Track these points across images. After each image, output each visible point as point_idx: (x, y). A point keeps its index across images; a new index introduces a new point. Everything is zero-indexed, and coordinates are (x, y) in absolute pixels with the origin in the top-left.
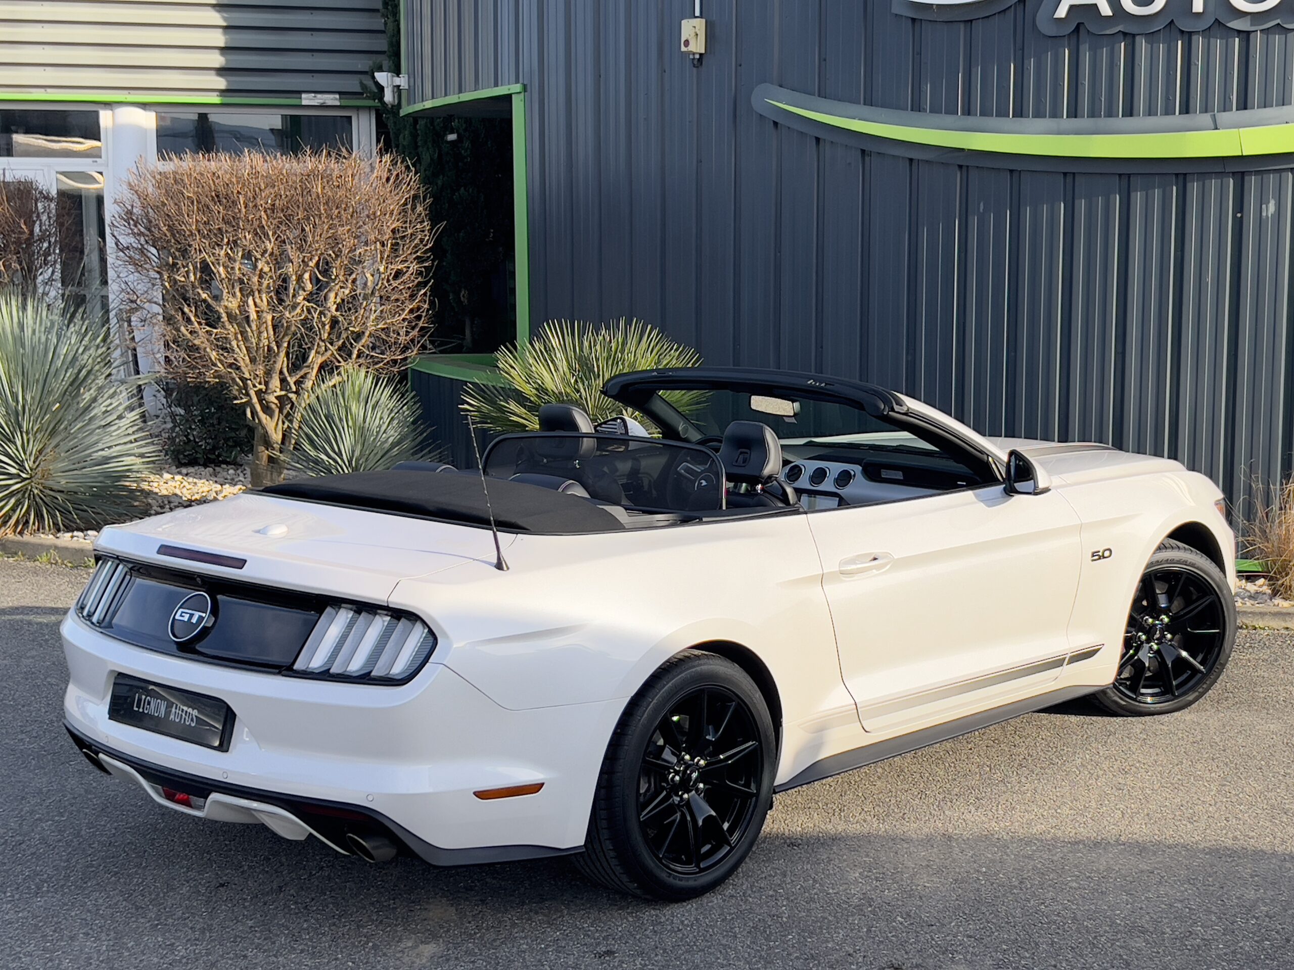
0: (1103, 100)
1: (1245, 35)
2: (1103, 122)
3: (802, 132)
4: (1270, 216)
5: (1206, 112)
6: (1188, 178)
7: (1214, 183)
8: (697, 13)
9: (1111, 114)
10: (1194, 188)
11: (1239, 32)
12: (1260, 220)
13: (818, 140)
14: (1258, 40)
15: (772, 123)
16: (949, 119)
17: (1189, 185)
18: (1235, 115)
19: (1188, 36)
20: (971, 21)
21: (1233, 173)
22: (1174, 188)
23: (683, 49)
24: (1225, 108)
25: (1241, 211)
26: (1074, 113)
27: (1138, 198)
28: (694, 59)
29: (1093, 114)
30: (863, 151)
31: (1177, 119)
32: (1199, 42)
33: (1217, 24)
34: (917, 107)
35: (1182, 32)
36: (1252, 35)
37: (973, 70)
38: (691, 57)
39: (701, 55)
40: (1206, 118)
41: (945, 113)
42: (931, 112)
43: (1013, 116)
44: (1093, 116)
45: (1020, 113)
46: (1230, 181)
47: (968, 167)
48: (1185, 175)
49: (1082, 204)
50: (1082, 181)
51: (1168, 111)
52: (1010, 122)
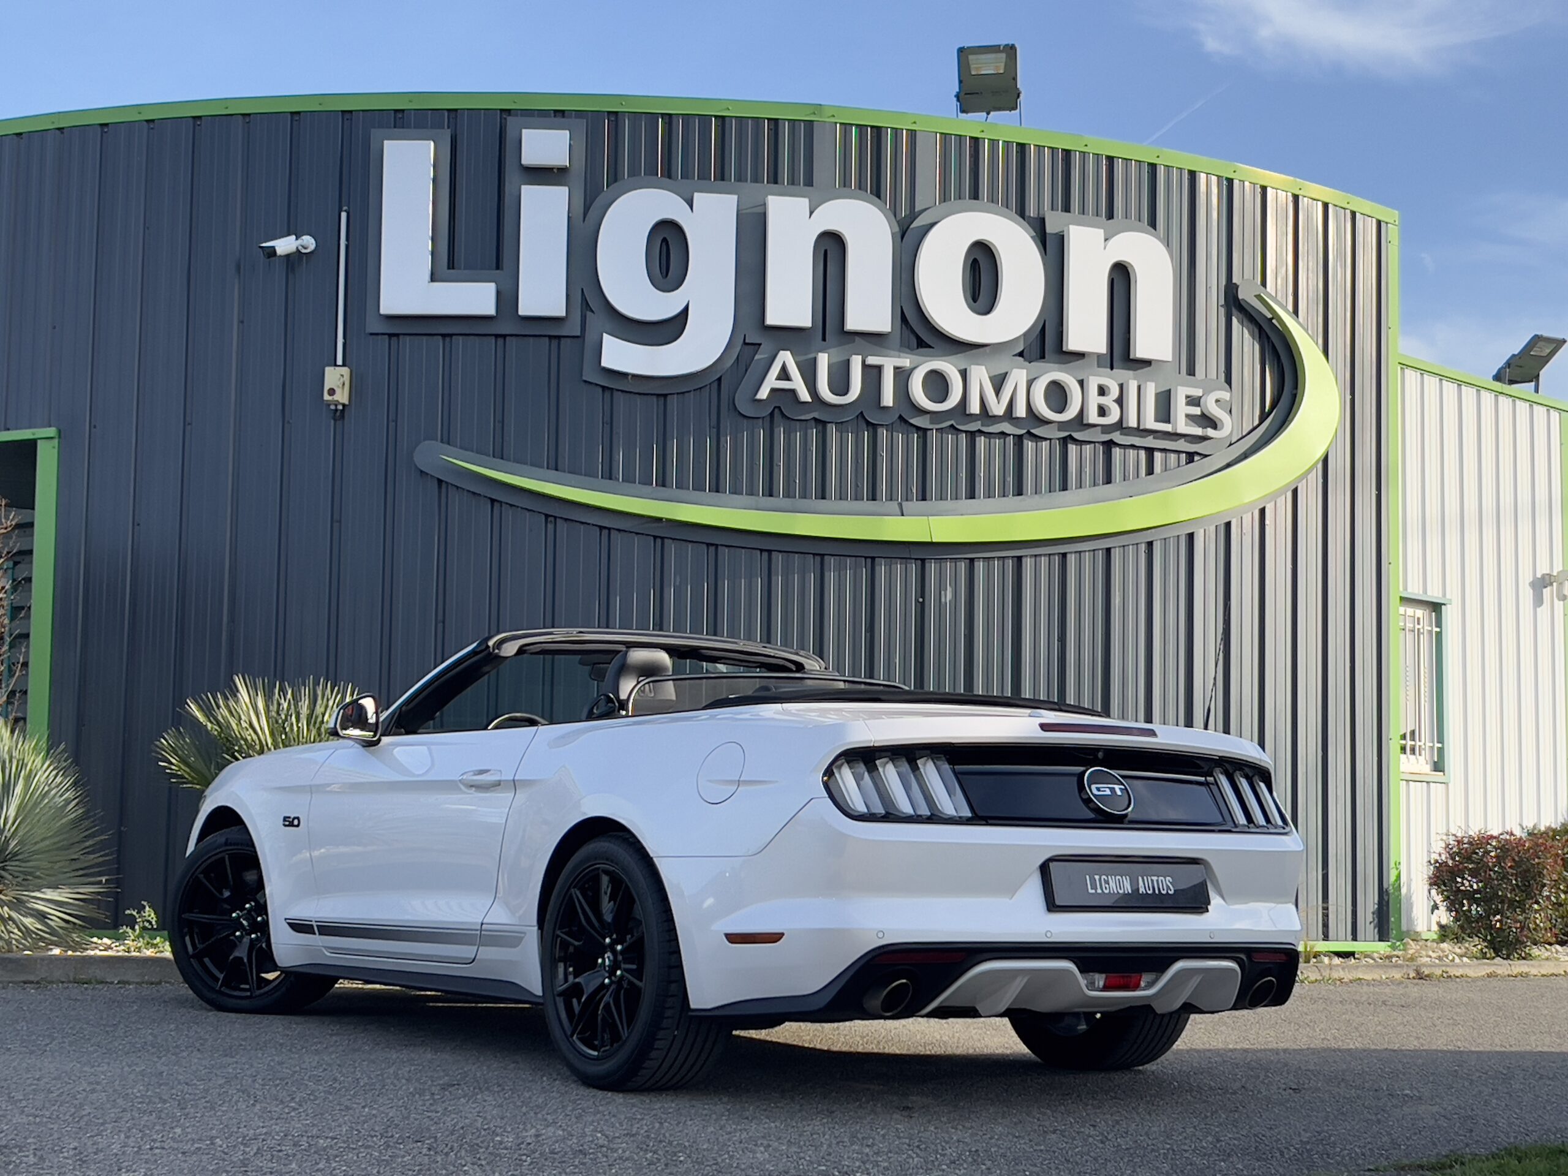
0: (797, 481)
1: (923, 432)
4: (948, 601)
5: (891, 500)
6: (876, 561)
7: (899, 567)
8: (340, 361)
9: (804, 495)
10: (882, 570)
11: (918, 428)
12: (940, 606)
13: (492, 500)
14: (933, 437)
15: (435, 480)
16: (646, 489)
17: (877, 568)
18: (914, 505)
19: (873, 427)
20: (665, 396)
21: (916, 559)
22: (864, 570)
23: (326, 397)
24: (908, 498)
25: (923, 597)
26: (770, 493)
27: (831, 577)
28: (336, 410)
29: (788, 494)
30: (546, 515)
32: (883, 433)
33: (898, 421)
34: (610, 475)
35: (868, 423)
36: (929, 433)
37: (669, 443)
38: (333, 407)
39: (344, 405)
40: (894, 505)
41: (640, 483)
42: (623, 480)
44: (788, 497)
45: (717, 488)
46: (913, 567)
47: (662, 538)
48: (873, 558)
49: (779, 581)
50: (778, 559)
51: (857, 497)
52: (707, 495)
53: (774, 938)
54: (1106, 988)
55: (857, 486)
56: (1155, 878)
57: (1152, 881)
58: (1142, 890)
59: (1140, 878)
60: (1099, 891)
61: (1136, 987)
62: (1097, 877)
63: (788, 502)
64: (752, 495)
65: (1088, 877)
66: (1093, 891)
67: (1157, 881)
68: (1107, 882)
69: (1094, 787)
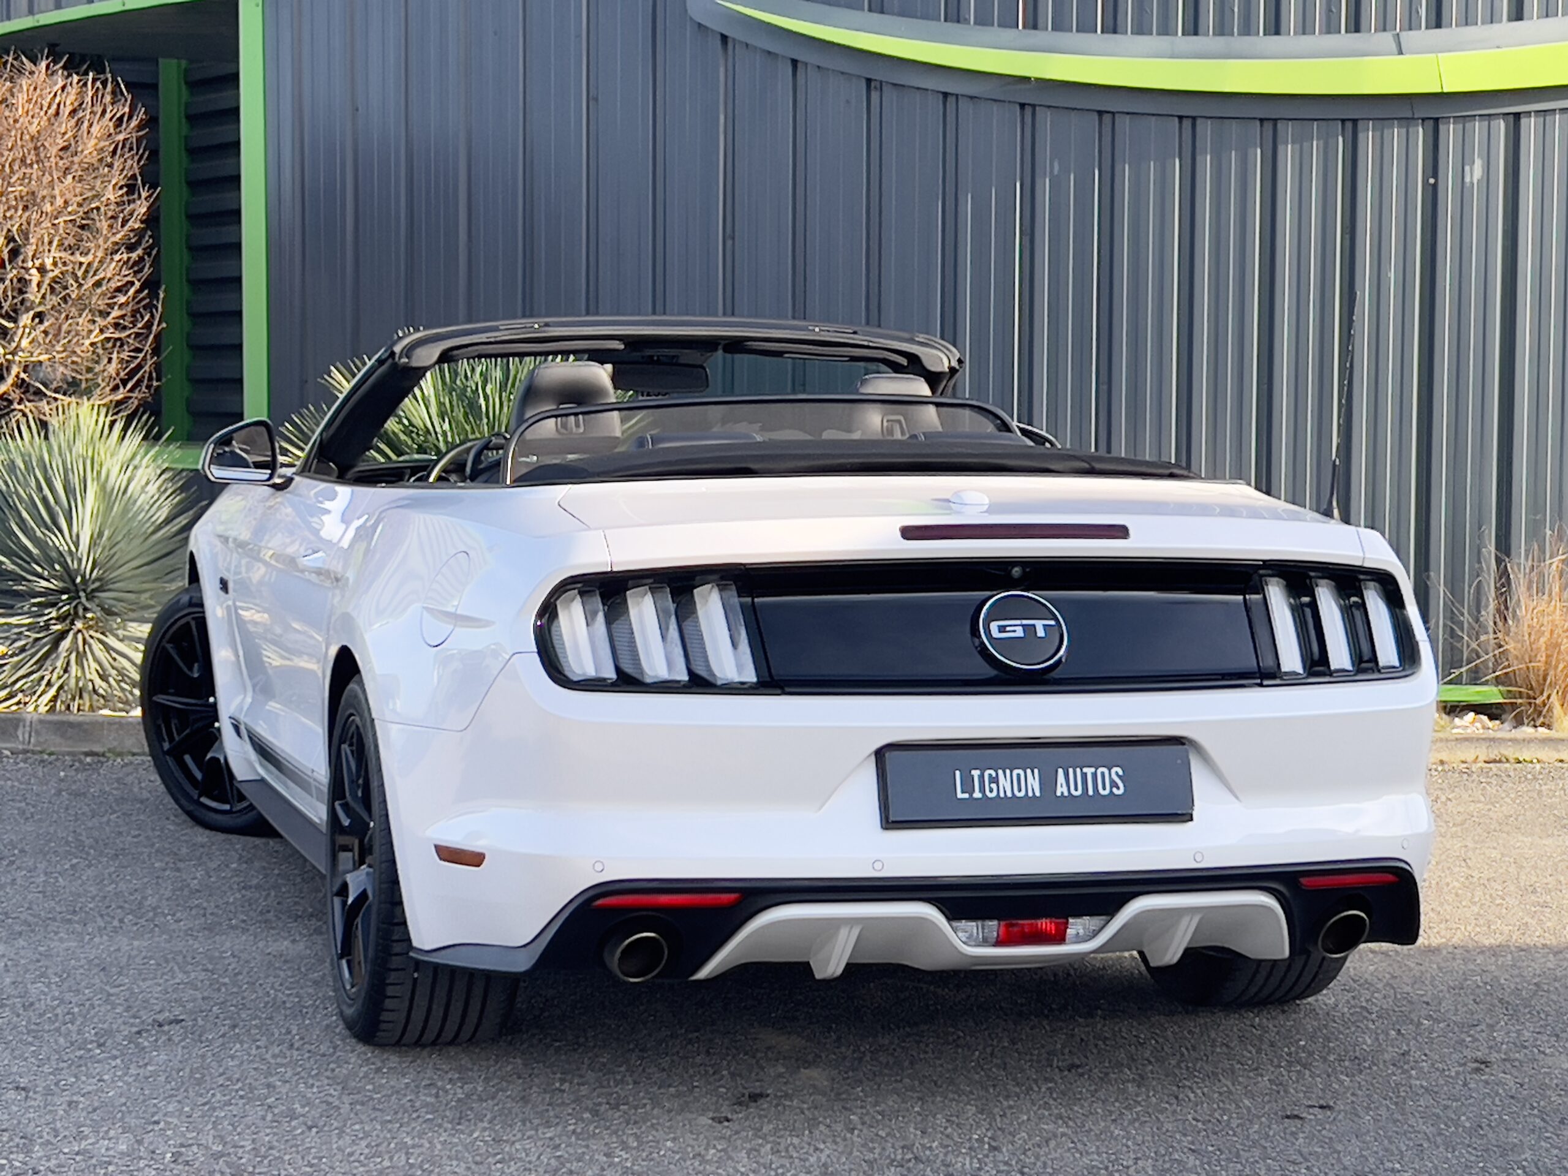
0: (1236, 10)
2: (1238, 42)
3: (769, 53)
4: (1475, 182)
5: (1385, 30)
6: (1360, 124)
7: (1396, 133)
9: (1247, 29)
10: (1368, 139)
12: (1462, 188)
13: (795, 63)
15: (719, 37)
16: (1008, 34)
17: (1361, 136)
18: (1424, 36)
21: (1423, 120)
22: (1340, 139)
24: (1411, 25)
25: (1435, 175)
26: (1193, 29)
27: (1288, 153)
29: (1222, 29)
30: (869, 81)
31: (1344, 39)
34: (955, 15)
40: (1387, 38)
41: (999, 25)
42: (975, 23)
43: (1102, 32)
44: (1222, 34)
45: (1113, 27)
46: (1420, 133)
47: (1034, 106)
48: (1355, 121)
49: (1206, 162)
50: (1206, 129)
51: (1331, 28)
52: (1098, 39)
53: (475, 859)
54: (999, 943)
55: (1330, 11)
56: (1089, 771)
57: (1084, 776)
58: (1061, 789)
59: (1060, 771)
60: (977, 795)
61: (1059, 938)
62: (976, 773)
63: (1220, 43)
64: (1167, 34)
65: (958, 773)
66: (966, 796)
67: (1095, 775)
68: (995, 780)
69: (994, 626)
